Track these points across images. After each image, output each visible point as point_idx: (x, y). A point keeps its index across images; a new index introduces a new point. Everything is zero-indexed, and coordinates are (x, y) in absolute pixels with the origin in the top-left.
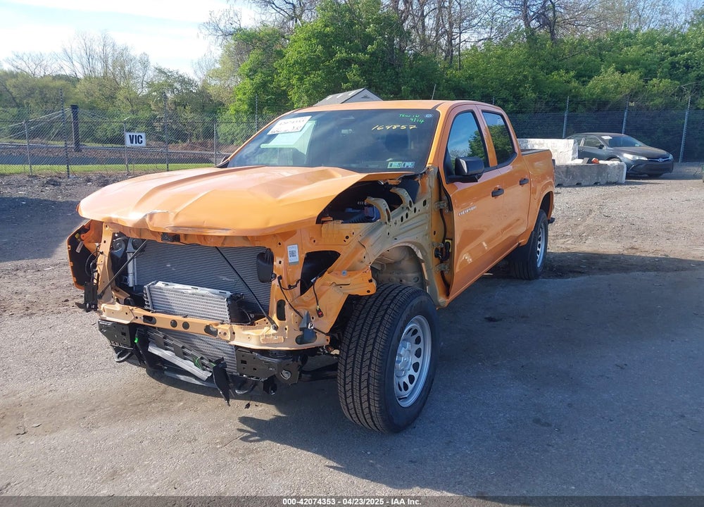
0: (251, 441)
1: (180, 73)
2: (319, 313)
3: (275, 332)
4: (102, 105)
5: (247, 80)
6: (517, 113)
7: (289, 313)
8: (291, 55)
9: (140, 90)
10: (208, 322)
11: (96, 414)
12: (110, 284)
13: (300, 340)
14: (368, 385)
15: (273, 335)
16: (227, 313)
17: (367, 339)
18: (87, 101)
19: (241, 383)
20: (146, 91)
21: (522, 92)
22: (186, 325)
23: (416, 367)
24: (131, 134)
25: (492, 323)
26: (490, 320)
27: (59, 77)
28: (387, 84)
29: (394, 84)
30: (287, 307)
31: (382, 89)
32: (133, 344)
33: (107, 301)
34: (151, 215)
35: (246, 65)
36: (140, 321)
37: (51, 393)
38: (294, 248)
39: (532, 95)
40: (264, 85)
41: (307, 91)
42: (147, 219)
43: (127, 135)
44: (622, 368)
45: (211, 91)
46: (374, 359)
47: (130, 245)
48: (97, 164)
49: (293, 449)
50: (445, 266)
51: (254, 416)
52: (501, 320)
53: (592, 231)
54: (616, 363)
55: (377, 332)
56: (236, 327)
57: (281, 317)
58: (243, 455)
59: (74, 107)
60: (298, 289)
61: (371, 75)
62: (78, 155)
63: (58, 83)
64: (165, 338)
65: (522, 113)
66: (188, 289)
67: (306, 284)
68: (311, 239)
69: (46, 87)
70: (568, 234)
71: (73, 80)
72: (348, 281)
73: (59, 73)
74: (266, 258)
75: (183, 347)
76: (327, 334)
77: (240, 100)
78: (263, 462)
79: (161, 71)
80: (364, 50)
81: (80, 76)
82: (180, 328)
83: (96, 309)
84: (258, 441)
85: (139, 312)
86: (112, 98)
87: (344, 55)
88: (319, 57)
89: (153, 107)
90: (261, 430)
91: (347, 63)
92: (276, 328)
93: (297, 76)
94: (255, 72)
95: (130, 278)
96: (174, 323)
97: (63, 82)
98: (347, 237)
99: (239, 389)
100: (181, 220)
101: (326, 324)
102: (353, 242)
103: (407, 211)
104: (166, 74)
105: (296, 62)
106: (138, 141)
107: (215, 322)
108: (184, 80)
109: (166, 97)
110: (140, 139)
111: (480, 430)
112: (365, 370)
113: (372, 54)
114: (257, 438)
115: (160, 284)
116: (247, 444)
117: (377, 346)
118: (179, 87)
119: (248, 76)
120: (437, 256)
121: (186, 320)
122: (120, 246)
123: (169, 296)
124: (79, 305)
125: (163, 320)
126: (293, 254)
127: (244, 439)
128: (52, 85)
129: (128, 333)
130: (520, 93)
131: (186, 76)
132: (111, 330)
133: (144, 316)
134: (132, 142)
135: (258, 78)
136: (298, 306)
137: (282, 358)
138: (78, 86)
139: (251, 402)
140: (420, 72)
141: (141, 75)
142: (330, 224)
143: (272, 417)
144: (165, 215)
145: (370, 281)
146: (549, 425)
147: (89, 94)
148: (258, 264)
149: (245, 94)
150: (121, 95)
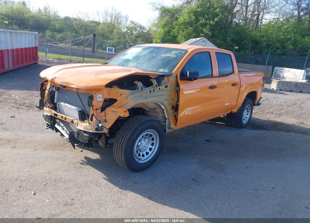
0: (83, 165)
1: (140, 24)
2: (105, 121)
3: (89, 125)
4: (108, 35)
5: (162, 29)
6: (282, 55)
7: (94, 119)
8: (181, 20)
9: (123, 30)
10: (72, 119)
11: (40, 146)
12: (48, 100)
13: (96, 129)
14: (121, 150)
15: (88, 126)
16: (78, 116)
17: (124, 134)
18: (102, 33)
19: (78, 142)
20: (125, 30)
21: (287, 45)
22: (65, 119)
23: (150, 149)
24: (109, 48)
25: (208, 142)
26: (208, 141)
27: (93, 22)
28: (221, 36)
29: (224, 36)
30: (94, 117)
31: (218, 38)
32: (51, 123)
33: (46, 107)
34: (56, 78)
35: (163, 22)
36: (53, 115)
37: (30, 137)
38: (101, 96)
39: (291, 47)
40: (169, 32)
41: (184, 36)
42: (54, 78)
43: (107, 48)
44: (247, 168)
45: (152, 32)
46: (125, 141)
47: (54, 88)
48: (94, 58)
49: (95, 170)
50: (176, 113)
51: (90, 157)
52: (212, 141)
53: (287, 113)
54: (247, 166)
55: (128, 132)
56: (79, 122)
57: (92, 120)
58: (77, 168)
59: (94, 35)
60: (99, 111)
61: (214, 31)
62: (93, 54)
63: (92, 24)
64: (59, 122)
65: (285, 55)
66: (69, 106)
67: (103, 109)
68: (107, 93)
69: (87, 25)
70: (275, 112)
71: (98, 24)
72: (117, 110)
73: (93, 20)
74: (91, 98)
75: (63, 126)
76: (108, 129)
77: (158, 38)
78: (82, 172)
79: (132, 22)
80: (213, 20)
81: (101, 22)
82: (64, 119)
83: (43, 109)
84: (86, 165)
85: (54, 112)
86: (112, 32)
87: (204, 21)
88: (192, 21)
89: (127, 37)
90: (89, 162)
91: (204, 25)
92: (89, 124)
93: (182, 30)
94: (166, 26)
95: (55, 100)
96: (62, 117)
97: (94, 24)
98: (121, 95)
99: (76, 144)
100: (64, 80)
101: (109, 125)
102: (123, 96)
103: (154, 89)
104: (134, 23)
105: (182, 23)
106: (111, 51)
107: (75, 119)
108: (141, 27)
109: (133, 33)
110: (112, 50)
111: (168, 178)
112: (121, 145)
113: (216, 22)
114: (86, 164)
115: (62, 103)
116: (81, 165)
117: (127, 136)
118: (139, 29)
119: (163, 27)
120: (172, 109)
121: (66, 117)
122: (52, 88)
123: (64, 108)
124: (38, 107)
125: (60, 115)
126: (99, 98)
127: (81, 164)
128: (89, 25)
129: (50, 119)
130: (285, 45)
131: (142, 25)
132: (46, 117)
133: (54, 113)
134: (109, 51)
135: (166, 29)
136: (98, 117)
137: (90, 135)
138: (100, 26)
139: (84, 150)
140: (237, 32)
141: (125, 23)
142: (115, 88)
143: (96, 158)
144: (59, 78)
145: (125, 112)
146: (197, 182)
147: (103, 29)
148: (88, 100)
149: (160, 35)
150: (115, 31)
